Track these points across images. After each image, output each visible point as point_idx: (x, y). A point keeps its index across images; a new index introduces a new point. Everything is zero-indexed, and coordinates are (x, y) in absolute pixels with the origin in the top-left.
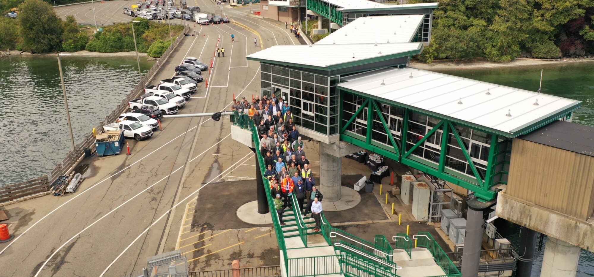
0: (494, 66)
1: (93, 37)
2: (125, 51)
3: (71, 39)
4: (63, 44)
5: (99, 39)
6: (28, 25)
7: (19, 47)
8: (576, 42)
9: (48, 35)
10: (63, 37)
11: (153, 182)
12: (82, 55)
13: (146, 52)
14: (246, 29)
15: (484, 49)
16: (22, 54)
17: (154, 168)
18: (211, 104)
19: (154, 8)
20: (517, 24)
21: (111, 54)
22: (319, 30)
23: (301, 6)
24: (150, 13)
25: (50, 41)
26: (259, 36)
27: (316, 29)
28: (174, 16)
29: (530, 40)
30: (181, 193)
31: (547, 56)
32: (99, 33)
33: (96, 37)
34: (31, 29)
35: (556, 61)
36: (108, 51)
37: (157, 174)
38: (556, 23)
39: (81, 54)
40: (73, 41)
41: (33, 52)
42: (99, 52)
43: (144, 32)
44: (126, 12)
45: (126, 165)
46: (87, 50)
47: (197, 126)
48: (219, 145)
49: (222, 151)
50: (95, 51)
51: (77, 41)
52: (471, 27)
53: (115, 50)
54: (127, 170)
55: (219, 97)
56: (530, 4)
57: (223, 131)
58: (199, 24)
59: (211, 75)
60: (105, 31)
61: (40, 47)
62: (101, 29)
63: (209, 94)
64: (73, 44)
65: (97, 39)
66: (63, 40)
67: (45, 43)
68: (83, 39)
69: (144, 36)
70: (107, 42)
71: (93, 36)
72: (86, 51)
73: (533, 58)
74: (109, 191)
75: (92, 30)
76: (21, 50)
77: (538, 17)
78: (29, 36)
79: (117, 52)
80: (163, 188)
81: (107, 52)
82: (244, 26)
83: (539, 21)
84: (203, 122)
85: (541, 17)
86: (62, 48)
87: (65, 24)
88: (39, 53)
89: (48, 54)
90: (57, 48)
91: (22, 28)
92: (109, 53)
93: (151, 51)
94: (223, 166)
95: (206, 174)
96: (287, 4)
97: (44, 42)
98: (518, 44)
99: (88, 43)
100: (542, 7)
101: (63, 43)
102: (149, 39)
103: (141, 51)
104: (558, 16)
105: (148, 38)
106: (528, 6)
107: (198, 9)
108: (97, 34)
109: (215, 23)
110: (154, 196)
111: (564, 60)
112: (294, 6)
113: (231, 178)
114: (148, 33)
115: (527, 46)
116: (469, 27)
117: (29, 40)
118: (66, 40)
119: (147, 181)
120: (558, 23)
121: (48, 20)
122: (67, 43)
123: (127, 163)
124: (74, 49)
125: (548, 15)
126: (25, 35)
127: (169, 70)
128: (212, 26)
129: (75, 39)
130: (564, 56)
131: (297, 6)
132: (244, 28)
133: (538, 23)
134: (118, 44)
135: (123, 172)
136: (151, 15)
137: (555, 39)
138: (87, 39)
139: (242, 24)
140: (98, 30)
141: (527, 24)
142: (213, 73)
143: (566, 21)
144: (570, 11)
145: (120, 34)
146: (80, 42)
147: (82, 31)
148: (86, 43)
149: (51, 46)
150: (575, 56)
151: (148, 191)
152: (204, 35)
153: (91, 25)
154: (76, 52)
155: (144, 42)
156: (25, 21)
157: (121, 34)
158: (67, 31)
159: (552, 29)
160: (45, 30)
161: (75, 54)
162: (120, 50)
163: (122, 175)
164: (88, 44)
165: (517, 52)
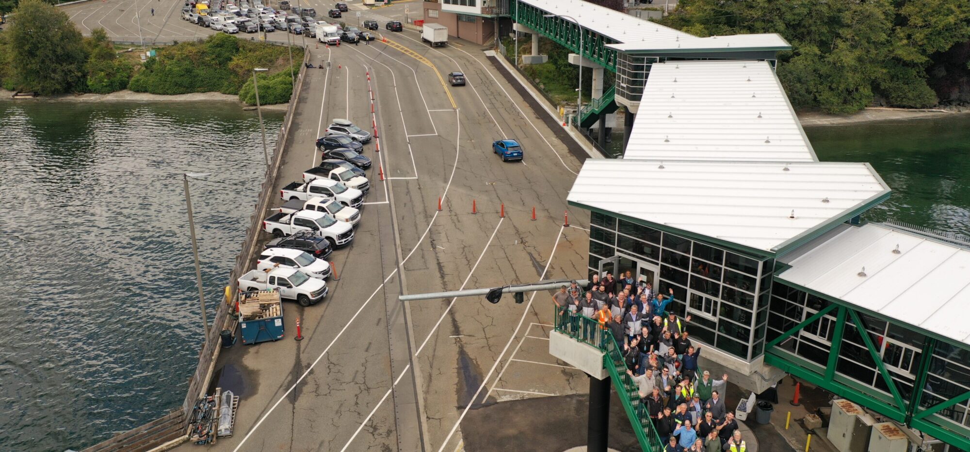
0: (833, 122)
1: (139, 67)
2: (198, 92)
3: (102, 70)
4: (89, 80)
5: (152, 72)
6: (26, 48)
7: (11, 86)
8: (961, 80)
9: (62, 65)
10: (88, 67)
11: (369, 406)
12: (124, 99)
13: (236, 94)
14: (407, 53)
15: (817, 94)
16: (16, 97)
17: (357, 371)
18: (403, 219)
19: (235, 9)
20: (869, 51)
21: (174, 96)
22: (533, 58)
23: (500, 15)
24: (233, 21)
25: (66, 74)
26: (435, 69)
27: (527, 56)
28: (276, 27)
29: (887, 77)
30: (429, 432)
31: (915, 104)
32: (152, 61)
33: (146, 67)
34: (31, 54)
35: (929, 111)
36: (169, 91)
37: (369, 386)
38: (930, 50)
39: (122, 97)
40: (107, 74)
41: (36, 94)
42: (153, 93)
43: (231, 59)
44: (187, 16)
45: (304, 364)
46: (131, 90)
47: (396, 270)
48: (451, 313)
49: (464, 327)
50: (145, 91)
51: (113, 74)
52: (796, 58)
53: (182, 89)
54: (309, 377)
55: (411, 201)
56: (889, 17)
57: (446, 279)
58: (322, 42)
59: (380, 152)
60: (162, 58)
61: (48, 85)
62: (153, 52)
63: (392, 195)
64: (106, 80)
65: (149, 71)
66: (88, 73)
67: (57, 80)
68: (123, 71)
69: (231, 65)
70: (167, 75)
71: (141, 65)
72: (130, 92)
73: (892, 106)
74: (295, 431)
75: (138, 53)
76: (13, 90)
77: (901, 39)
78: (29, 67)
79: (184, 93)
80: (392, 421)
81: (168, 94)
82: (402, 47)
83: (903, 46)
84: (404, 259)
85: (907, 39)
86: (88, 86)
87: (89, 43)
88: (46, 95)
89: (63, 97)
90: (79, 86)
91: (16, 53)
92: (171, 94)
93: (247, 93)
94: (479, 363)
95: (457, 384)
96: (476, 10)
97: (57, 76)
98: (868, 84)
99: (132, 76)
100: (909, 22)
101: (89, 77)
102: (241, 71)
103: (227, 92)
104: (934, 37)
105: (238, 69)
106: (886, 21)
107: (312, 12)
108: (147, 62)
109: (352, 41)
110: (383, 441)
111: (942, 110)
112: (489, 16)
113: (505, 394)
114: (238, 60)
115: (882, 88)
116: (792, 56)
117: (28, 74)
118: (94, 73)
119: (357, 404)
120: (935, 50)
121: (62, 39)
122: (96, 79)
123: (304, 358)
124: (108, 88)
125: (919, 36)
126: (22, 66)
127: (303, 142)
128: (346, 46)
129: (111, 70)
130: (940, 103)
131: (493, 16)
132: (403, 51)
133: (903, 50)
134: (186, 80)
135: (304, 382)
136: (233, 23)
137: (928, 76)
138: (129, 69)
139: (397, 44)
140: (148, 54)
141: (884, 51)
142: (382, 149)
143: (947, 47)
144: (954, 30)
145: (190, 62)
146: (118, 76)
147: (121, 55)
148: (129, 77)
149: (68, 84)
150: (958, 102)
151: (366, 428)
152: (340, 67)
153: (133, 44)
154: (111, 92)
155: (232, 76)
156: (21, 41)
157: (192, 62)
158: (95, 57)
159: (924, 59)
160: (57, 56)
161: (111, 98)
162: (189, 90)
163: (306, 389)
164: (133, 79)
165: (868, 97)
